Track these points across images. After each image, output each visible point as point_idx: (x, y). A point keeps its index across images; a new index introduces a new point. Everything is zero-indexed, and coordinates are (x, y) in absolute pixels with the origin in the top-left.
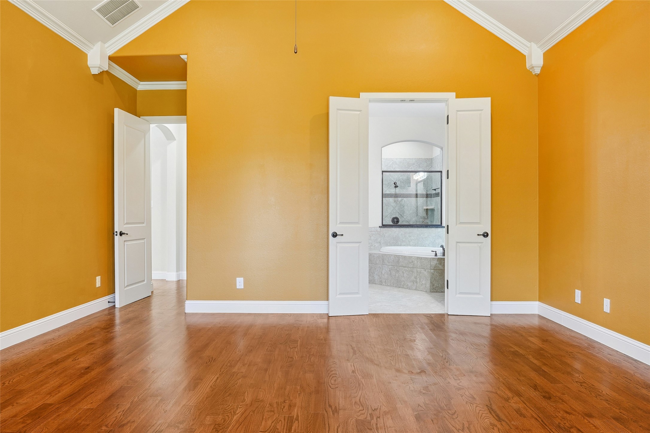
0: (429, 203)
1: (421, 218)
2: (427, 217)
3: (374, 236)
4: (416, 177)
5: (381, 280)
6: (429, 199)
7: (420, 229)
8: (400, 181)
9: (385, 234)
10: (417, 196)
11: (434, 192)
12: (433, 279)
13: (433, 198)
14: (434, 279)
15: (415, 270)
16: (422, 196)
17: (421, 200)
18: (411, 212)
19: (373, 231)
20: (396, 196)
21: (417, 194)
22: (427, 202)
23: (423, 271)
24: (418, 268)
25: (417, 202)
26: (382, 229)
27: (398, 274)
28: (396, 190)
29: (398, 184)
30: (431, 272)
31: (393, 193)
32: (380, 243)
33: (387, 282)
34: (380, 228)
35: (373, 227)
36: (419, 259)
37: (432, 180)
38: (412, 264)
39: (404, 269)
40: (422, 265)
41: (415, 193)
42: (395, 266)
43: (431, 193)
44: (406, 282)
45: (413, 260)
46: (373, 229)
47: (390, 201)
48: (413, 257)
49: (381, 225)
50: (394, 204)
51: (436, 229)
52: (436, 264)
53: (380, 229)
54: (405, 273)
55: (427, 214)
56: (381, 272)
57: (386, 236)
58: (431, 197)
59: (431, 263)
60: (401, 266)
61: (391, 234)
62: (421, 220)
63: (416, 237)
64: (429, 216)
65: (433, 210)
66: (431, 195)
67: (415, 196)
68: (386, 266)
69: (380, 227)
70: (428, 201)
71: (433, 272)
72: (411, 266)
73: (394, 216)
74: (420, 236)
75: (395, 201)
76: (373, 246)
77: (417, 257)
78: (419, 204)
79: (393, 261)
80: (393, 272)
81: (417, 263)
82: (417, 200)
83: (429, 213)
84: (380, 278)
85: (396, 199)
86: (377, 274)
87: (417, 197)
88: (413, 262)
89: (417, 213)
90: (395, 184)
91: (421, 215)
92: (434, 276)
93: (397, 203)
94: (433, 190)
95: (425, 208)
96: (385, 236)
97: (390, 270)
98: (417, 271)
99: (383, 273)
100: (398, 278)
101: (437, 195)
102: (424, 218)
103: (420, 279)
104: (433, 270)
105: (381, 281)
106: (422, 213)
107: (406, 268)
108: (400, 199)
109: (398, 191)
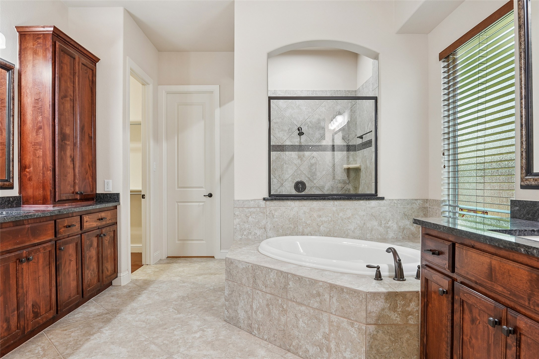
0: (351, 159)
1: (340, 183)
2: (348, 181)
3: (254, 217)
4: (333, 125)
5: (250, 322)
6: (352, 153)
7: (337, 203)
8: (306, 126)
9: (273, 212)
10: (333, 148)
11: (360, 141)
12: (374, 352)
13: (357, 152)
14: (378, 350)
15: (325, 317)
16: (341, 149)
17: (340, 155)
18: (324, 173)
19: (252, 206)
20: (300, 148)
21: (333, 146)
22: (348, 157)
23: (345, 323)
24: (332, 313)
25: (334, 158)
26: (268, 203)
27: (285, 316)
28: (300, 139)
29: (303, 131)
30: (368, 332)
31: (297, 144)
32: (265, 228)
33: (261, 330)
34: (265, 201)
35: (252, 200)
36: (335, 290)
37: (356, 124)
38: (318, 299)
39: (297, 308)
40: (343, 308)
41: (331, 143)
42: (278, 298)
43: (355, 144)
44: (302, 342)
45: (321, 290)
46: (253, 202)
47: (292, 156)
48: (321, 284)
49: (267, 196)
50: (297, 161)
51: (368, 202)
52: (383, 309)
53: (266, 203)
54: (301, 320)
55: (348, 176)
56: (251, 306)
57: (275, 216)
58: (355, 150)
59: (369, 308)
60: (291, 300)
61: (285, 212)
62: (340, 185)
63: (330, 217)
64: (351, 179)
65: (357, 170)
66: (354, 146)
67: (330, 148)
68: (260, 293)
69: (264, 199)
70: (350, 157)
71: (375, 333)
72: (316, 305)
73: (298, 180)
74: (338, 215)
75: (299, 157)
76: (253, 233)
77: (330, 284)
78: (336, 161)
79: (275, 284)
80: (275, 311)
81: (330, 300)
82: (333, 155)
83: (352, 174)
84: (249, 318)
85: (301, 153)
86: (242, 307)
87: (333, 150)
88: (319, 294)
89: (334, 174)
90: (299, 130)
91: (339, 178)
92: (377, 343)
93: (302, 159)
94: (357, 138)
95: (346, 166)
96: (273, 216)
97: (268, 305)
98: (331, 322)
99: (254, 307)
100: (284, 326)
101: (368, 144)
102: (345, 183)
103: (337, 345)
104: (373, 326)
105: (250, 326)
106: (341, 175)
107: (303, 308)
108: (307, 153)
109: (304, 140)
